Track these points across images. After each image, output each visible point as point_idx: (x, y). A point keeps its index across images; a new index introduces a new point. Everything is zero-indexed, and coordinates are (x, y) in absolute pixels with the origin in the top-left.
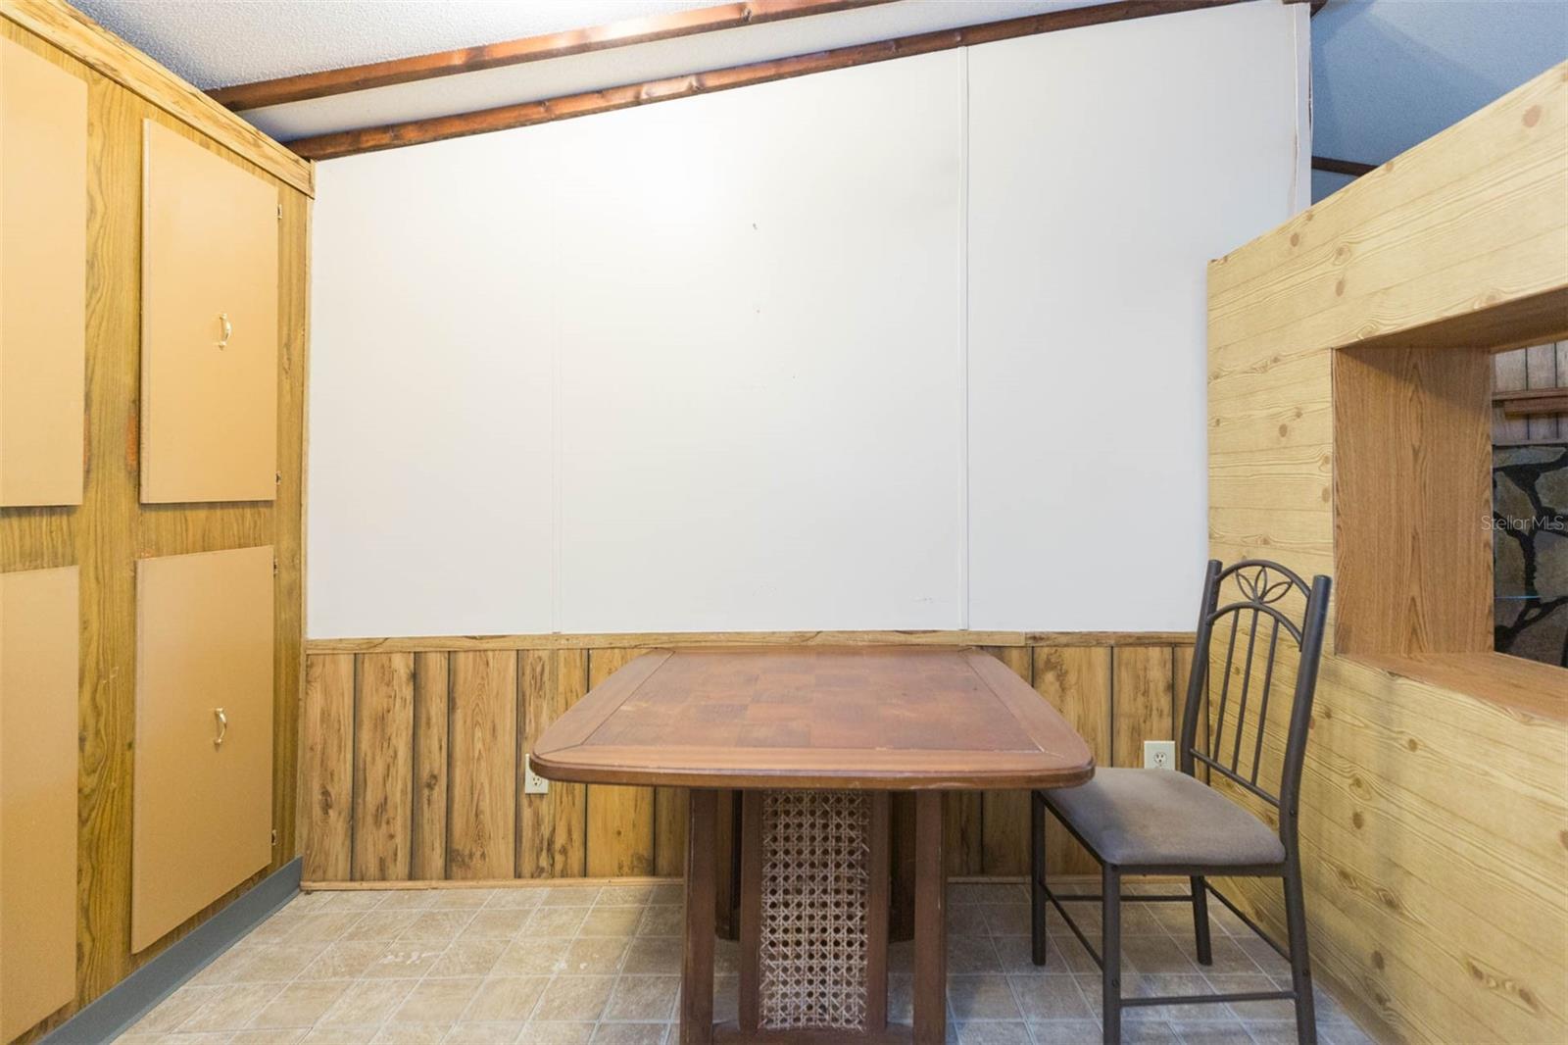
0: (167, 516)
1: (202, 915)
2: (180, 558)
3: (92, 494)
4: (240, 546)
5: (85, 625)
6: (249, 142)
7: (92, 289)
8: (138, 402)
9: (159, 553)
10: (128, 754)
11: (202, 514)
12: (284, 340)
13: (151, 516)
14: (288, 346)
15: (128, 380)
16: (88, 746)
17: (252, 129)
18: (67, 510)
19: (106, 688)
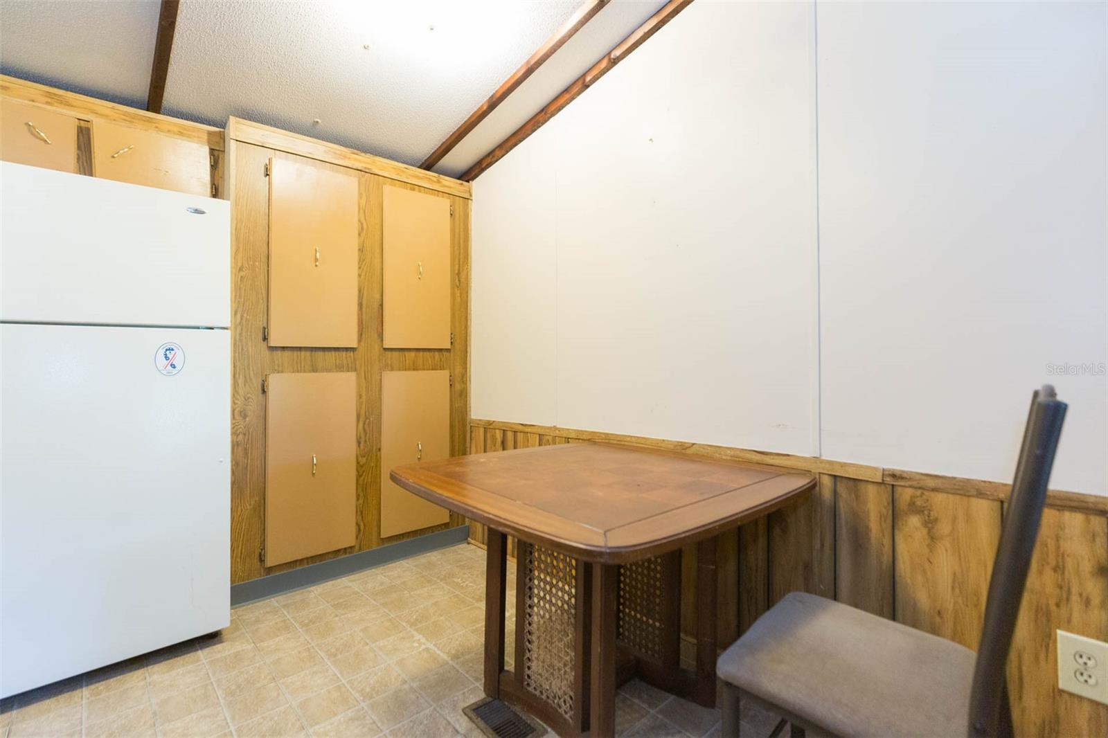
0: (396, 354)
1: (415, 533)
2: (404, 372)
3: (363, 344)
4: (432, 369)
5: (360, 396)
6: (435, 182)
7: (361, 261)
8: (382, 305)
9: (392, 369)
10: (379, 453)
11: (413, 354)
12: (456, 271)
13: (389, 354)
14: (459, 274)
15: (378, 296)
16: (362, 446)
17: (436, 175)
18: (353, 349)
19: (369, 424)
